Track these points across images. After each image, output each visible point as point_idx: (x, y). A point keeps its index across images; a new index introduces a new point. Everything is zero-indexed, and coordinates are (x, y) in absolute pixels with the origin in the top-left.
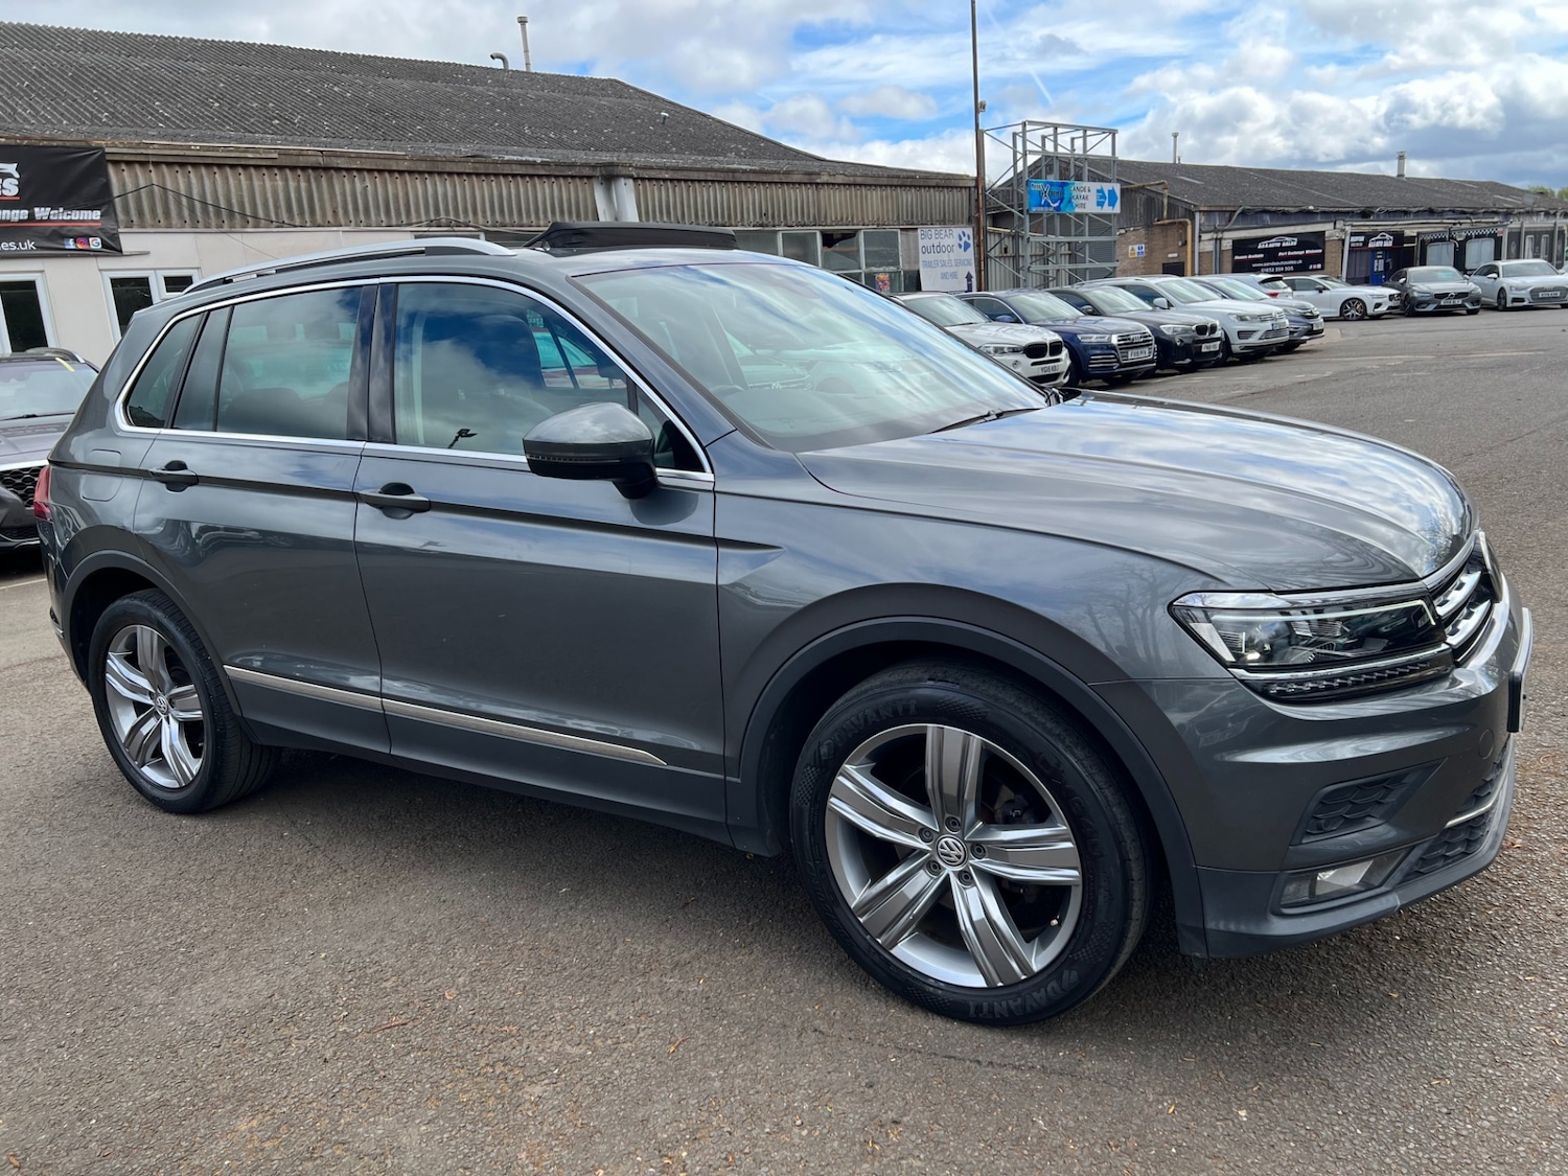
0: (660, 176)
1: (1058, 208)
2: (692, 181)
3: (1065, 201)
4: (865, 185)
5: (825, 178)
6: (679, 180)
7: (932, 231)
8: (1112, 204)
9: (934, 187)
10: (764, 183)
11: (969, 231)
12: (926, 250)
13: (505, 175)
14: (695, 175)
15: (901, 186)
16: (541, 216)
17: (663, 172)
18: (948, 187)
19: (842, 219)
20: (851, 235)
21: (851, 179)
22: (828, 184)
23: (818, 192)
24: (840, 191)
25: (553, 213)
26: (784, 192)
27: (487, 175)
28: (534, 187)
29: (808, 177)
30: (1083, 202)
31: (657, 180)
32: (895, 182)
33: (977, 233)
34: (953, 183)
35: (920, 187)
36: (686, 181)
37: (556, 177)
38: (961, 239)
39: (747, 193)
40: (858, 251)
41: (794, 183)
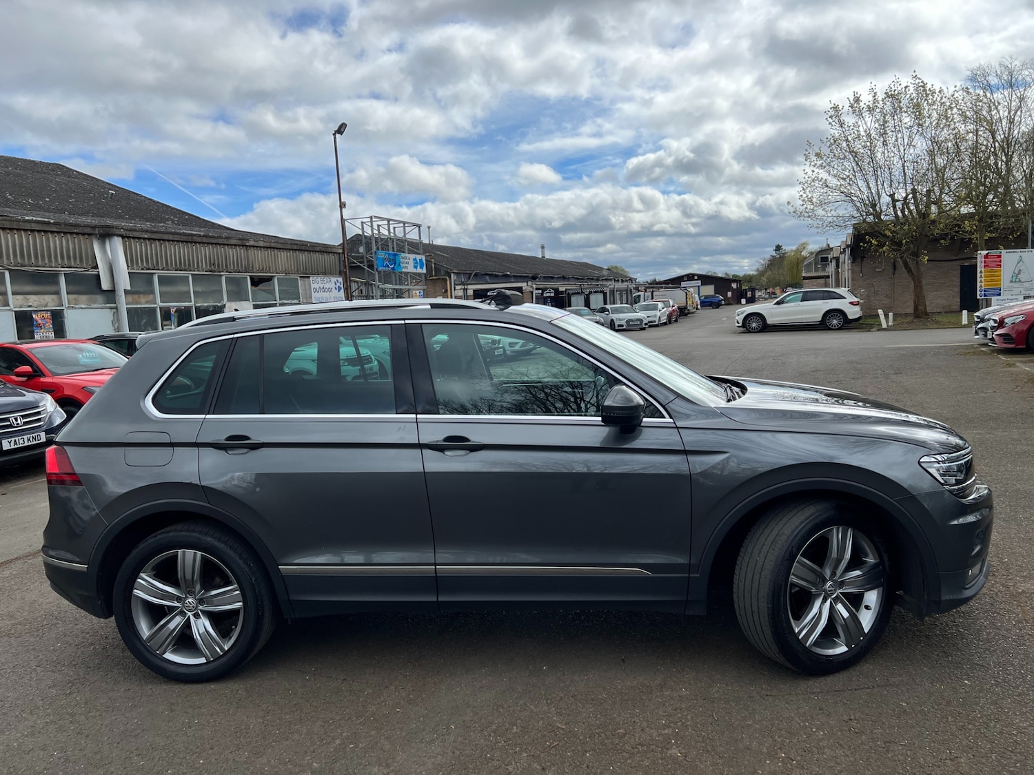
0: (142, 236)
1: (393, 269)
2: (164, 240)
3: (397, 264)
4: (277, 248)
5: (252, 243)
6: (154, 240)
7: (319, 278)
8: (421, 267)
9: (318, 252)
10: (212, 244)
11: (340, 280)
12: (316, 290)
13: (25, 230)
14: (166, 237)
15: (298, 250)
16: (53, 260)
17: (144, 233)
18: (326, 252)
19: (263, 269)
20: (270, 279)
21: (268, 244)
22: (253, 246)
23: (247, 252)
24: (261, 251)
25: (62, 258)
26: (225, 250)
27: (11, 229)
28: (48, 239)
29: (240, 241)
30: (406, 265)
31: (139, 238)
32: (295, 247)
33: (345, 281)
34: (329, 250)
35: (310, 251)
36: (159, 240)
37: (64, 233)
38: (336, 284)
39: (201, 250)
40: (274, 289)
41: (231, 245)
